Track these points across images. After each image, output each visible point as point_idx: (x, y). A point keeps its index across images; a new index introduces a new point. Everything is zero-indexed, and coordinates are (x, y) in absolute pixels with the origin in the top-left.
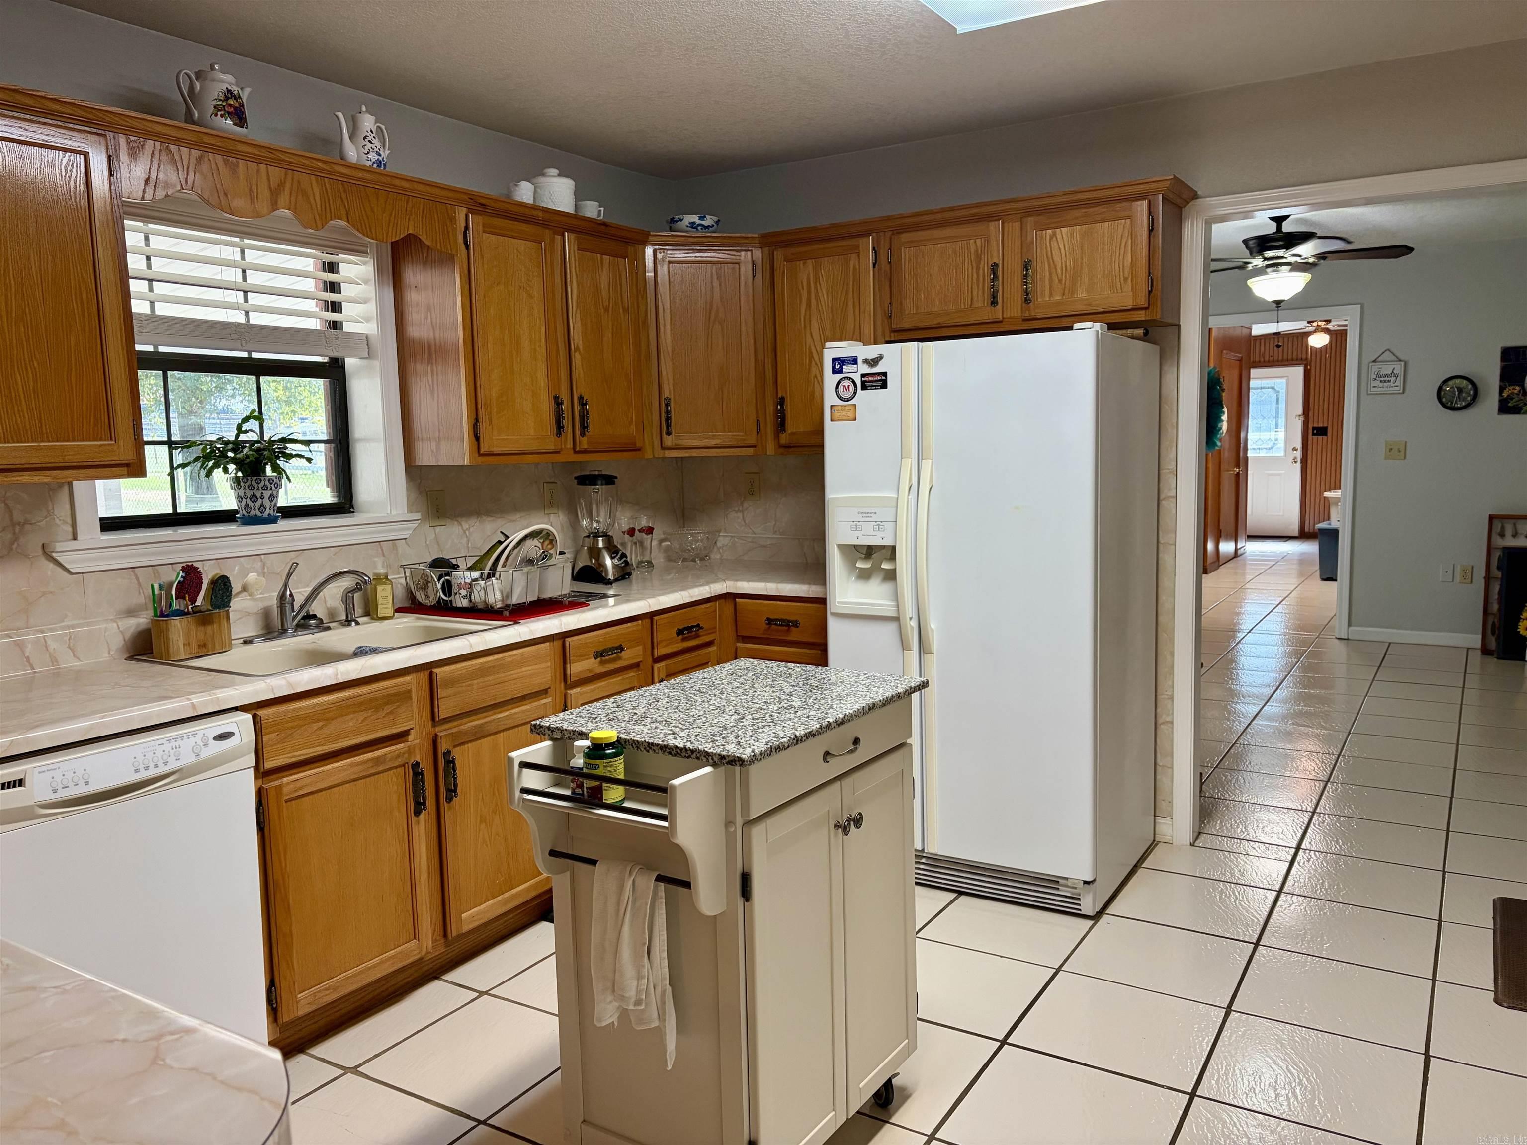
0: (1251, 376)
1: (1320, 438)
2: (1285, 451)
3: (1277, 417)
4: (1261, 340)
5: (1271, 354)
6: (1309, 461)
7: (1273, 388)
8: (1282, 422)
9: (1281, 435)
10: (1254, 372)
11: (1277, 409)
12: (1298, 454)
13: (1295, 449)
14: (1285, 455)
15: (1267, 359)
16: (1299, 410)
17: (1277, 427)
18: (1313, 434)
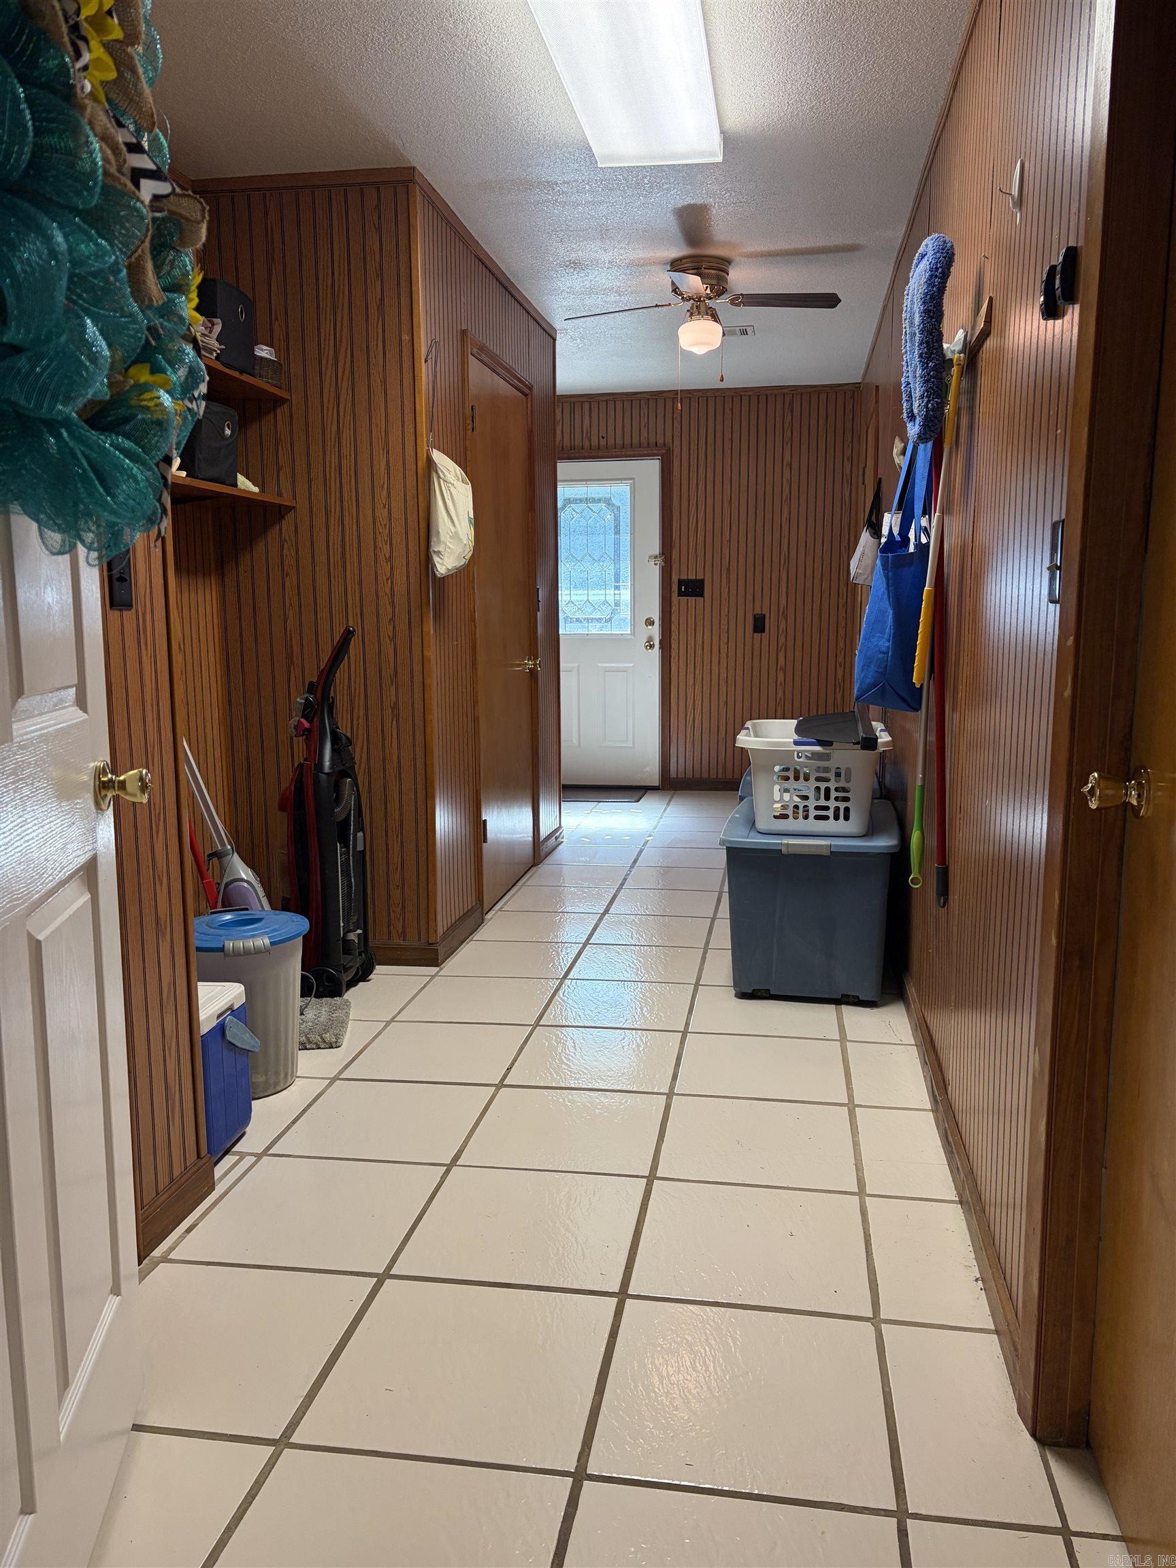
0: (559, 477)
1: (692, 599)
2: (633, 625)
3: (617, 558)
4: (582, 403)
5: (603, 433)
6: (674, 646)
7: (608, 501)
8: (626, 566)
9: (626, 595)
10: (564, 468)
11: (617, 544)
12: (655, 631)
13: (650, 622)
14: (633, 633)
15: (595, 442)
16: (654, 545)
17: (617, 580)
18: (680, 594)
